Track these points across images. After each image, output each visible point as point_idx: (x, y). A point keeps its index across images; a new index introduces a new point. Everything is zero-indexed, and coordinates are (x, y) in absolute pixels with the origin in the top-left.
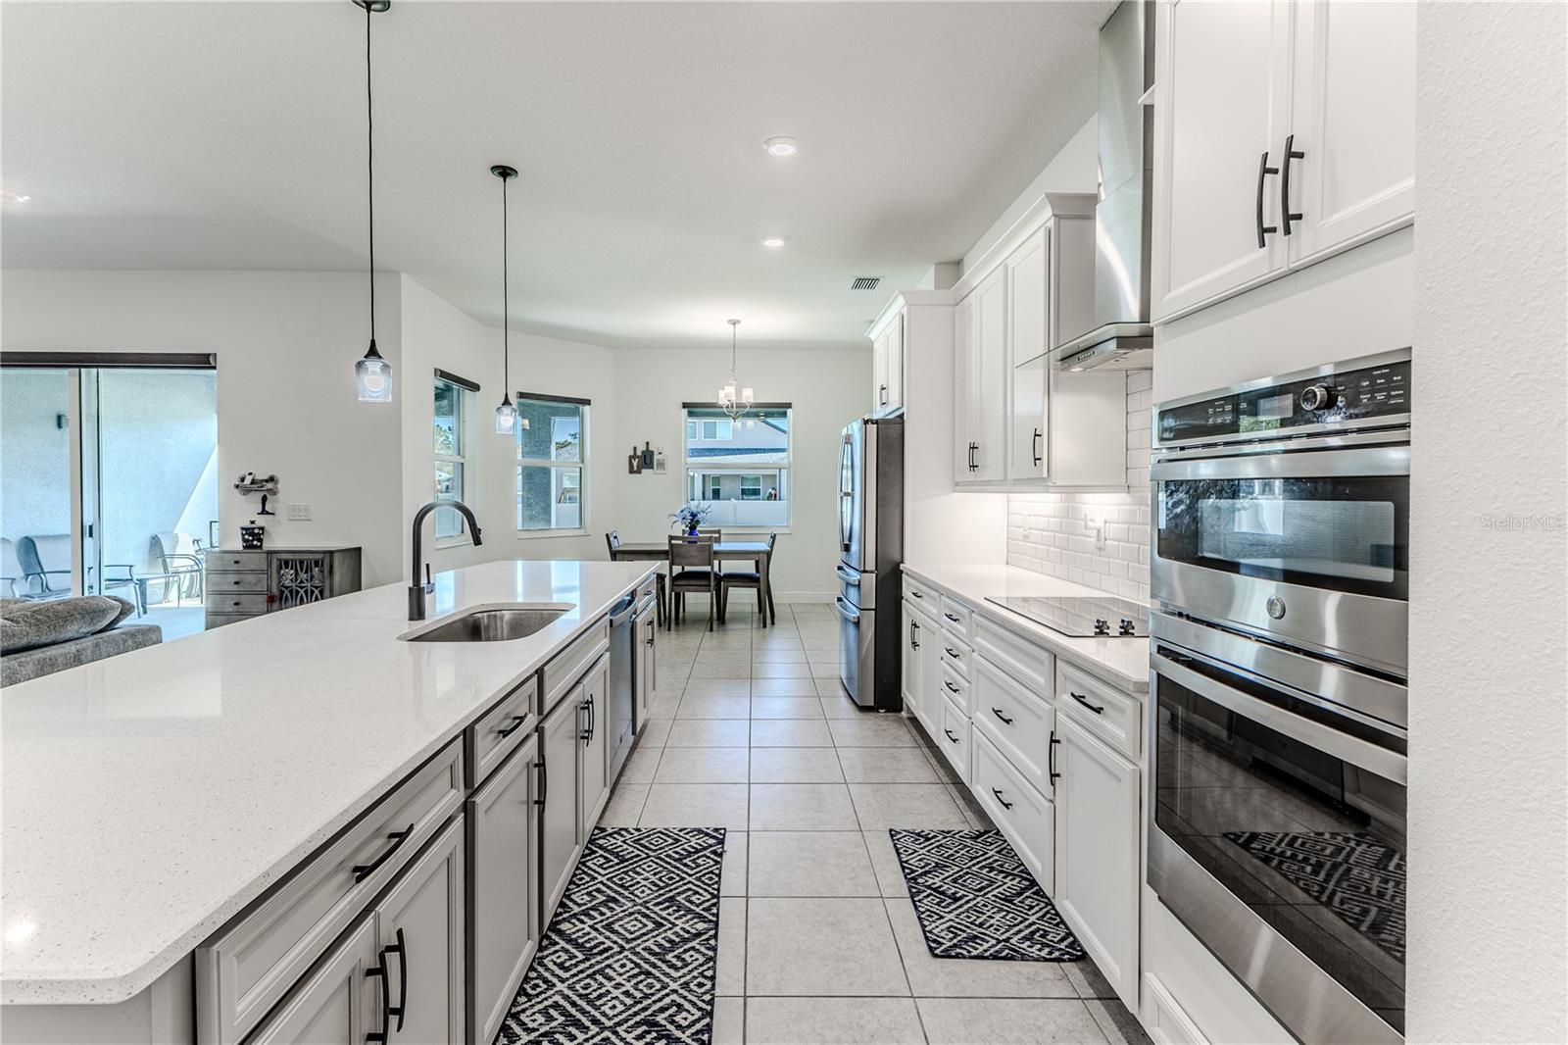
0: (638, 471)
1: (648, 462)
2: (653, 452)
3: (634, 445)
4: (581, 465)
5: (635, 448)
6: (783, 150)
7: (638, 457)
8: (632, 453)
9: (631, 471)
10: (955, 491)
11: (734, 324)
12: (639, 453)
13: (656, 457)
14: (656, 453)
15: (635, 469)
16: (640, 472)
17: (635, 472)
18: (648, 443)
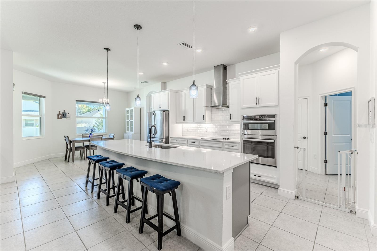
0: (61, 118)
1: (64, 116)
2: (66, 113)
3: (60, 111)
4: (41, 116)
5: (60, 112)
6: (165, 64)
7: (61, 114)
8: (59, 113)
9: (58, 118)
10: (176, 124)
11: (104, 83)
12: (61, 113)
13: (67, 115)
14: (67, 113)
15: (60, 118)
16: (62, 119)
17: (60, 119)
18: (64, 110)
